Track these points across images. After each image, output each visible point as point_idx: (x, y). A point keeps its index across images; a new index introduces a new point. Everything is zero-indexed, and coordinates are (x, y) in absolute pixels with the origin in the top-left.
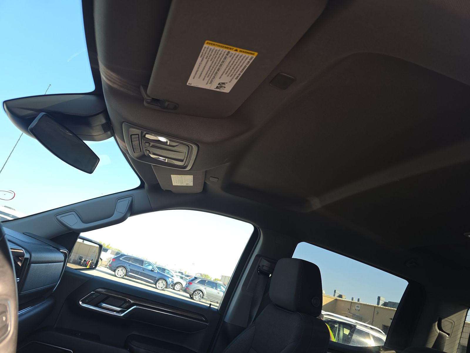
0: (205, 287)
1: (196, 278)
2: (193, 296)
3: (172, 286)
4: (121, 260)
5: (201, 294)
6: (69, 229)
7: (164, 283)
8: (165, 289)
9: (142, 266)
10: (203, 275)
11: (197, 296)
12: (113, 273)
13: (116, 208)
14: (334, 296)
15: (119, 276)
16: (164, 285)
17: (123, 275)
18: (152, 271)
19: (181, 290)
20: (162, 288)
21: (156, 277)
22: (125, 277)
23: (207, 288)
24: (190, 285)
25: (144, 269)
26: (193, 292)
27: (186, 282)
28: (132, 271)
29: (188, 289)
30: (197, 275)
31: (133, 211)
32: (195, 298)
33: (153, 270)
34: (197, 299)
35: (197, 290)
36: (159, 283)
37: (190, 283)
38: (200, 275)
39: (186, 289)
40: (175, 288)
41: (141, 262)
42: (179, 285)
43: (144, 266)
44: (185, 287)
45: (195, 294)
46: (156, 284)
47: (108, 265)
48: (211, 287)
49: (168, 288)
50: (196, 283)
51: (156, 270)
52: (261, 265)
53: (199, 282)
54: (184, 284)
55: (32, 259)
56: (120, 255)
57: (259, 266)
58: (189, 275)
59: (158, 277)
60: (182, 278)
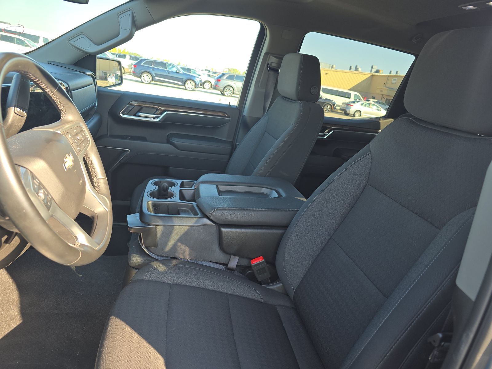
0: (234, 83)
1: (223, 74)
2: (224, 93)
3: (201, 85)
4: (142, 65)
5: (231, 89)
6: (86, 53)
7: (192, 82)
8: (195, 89)
9: (166, 69)
10: (231, 69)
11: (228, 92)
12: (139, 79)
13: (120, 25)
14: (371, 72)
15: (146, 82)
16: (193, 85)
17: (150, 80)
18: (177, 73)
19: (211, 88)
20: (191, 88)
21: (183, 79)
22: (152, 82)
23: (236, 83)
24: (219, 82)
25: (169, 72)
26: (223, 89)
27: (214, 80)
28: (157, 75)
29: (218, 86)
30: (225, 71)
31: (137, 26)
32: (226, 94)
33: (178, 71)
34: (228, 95)
35: (226, 86)
36: (187, 84)
37: (219, 80)
38: (228, 70)
39: (215, 86)
40: (205, 87)
41: (164, 65)
42: (208, 83)
43: (167, 68)
44: (214, 84)
45: (225, 90)
46: (184, 85)
47: (132, 72)
48: (240, 81)
49: (197, 88)
50: (224, 80)
51: (182, 71)
52: (270, 62)
53: (228, 78)
54: (213, 81)
55: (71, 88)
56: (139, 60)
57: (268, 64)
58: (216, 71)
59: (184, 78)
60: (209, 76)
